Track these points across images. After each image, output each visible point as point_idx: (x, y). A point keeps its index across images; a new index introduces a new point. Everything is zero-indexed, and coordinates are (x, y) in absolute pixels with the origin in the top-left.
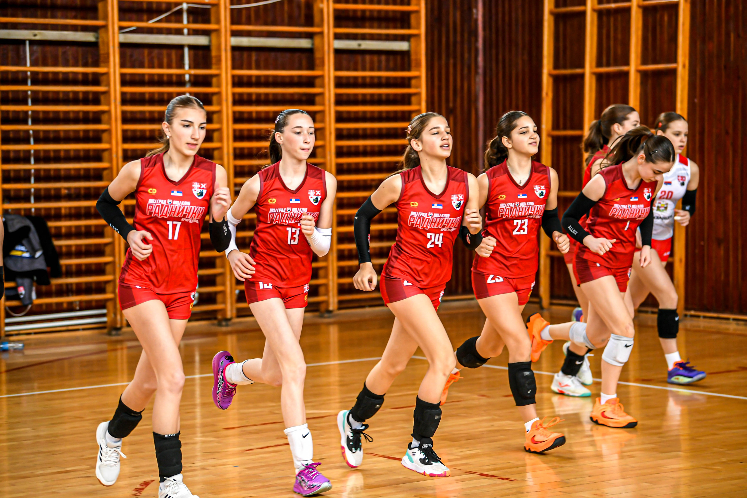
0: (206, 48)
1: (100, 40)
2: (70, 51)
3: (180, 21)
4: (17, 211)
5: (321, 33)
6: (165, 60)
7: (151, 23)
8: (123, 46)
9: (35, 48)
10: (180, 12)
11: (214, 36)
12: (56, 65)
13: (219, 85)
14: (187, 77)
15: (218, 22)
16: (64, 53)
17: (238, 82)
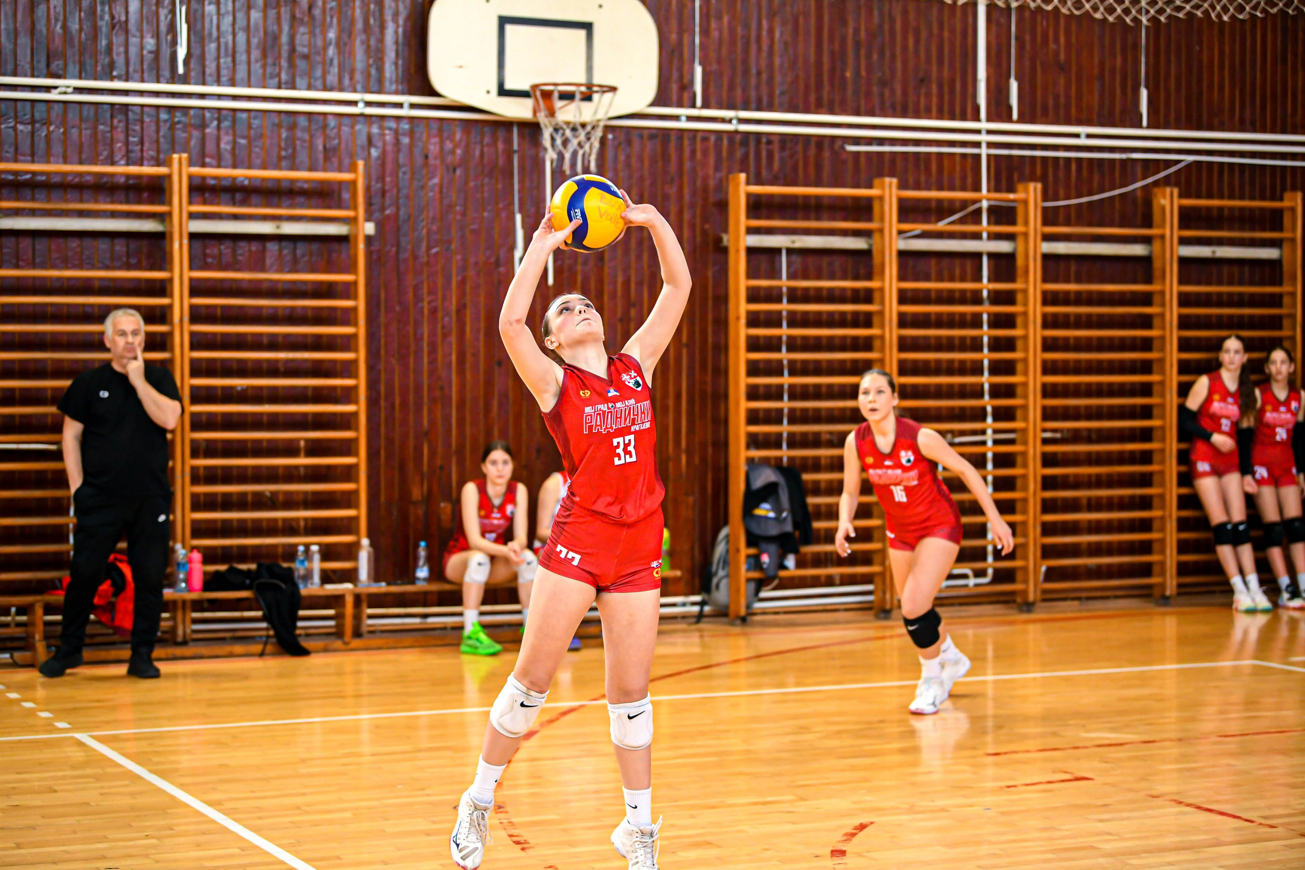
0: (1010, 257)
1: (874, 248)
2: (838, 261)
3: (978, 221)
4: (766, 461)
5: (1162, 237)
6: (958, 272)
7: (941, 226)
8: (902, 254)
9: (794, 258)
10: (979, 211)
11: (1020, 241)
12: (819, 277)
13: (1025, 303)
14: (985, 294)
15: (1026, 223)
16: (830, 264)
17: (1049, 299)
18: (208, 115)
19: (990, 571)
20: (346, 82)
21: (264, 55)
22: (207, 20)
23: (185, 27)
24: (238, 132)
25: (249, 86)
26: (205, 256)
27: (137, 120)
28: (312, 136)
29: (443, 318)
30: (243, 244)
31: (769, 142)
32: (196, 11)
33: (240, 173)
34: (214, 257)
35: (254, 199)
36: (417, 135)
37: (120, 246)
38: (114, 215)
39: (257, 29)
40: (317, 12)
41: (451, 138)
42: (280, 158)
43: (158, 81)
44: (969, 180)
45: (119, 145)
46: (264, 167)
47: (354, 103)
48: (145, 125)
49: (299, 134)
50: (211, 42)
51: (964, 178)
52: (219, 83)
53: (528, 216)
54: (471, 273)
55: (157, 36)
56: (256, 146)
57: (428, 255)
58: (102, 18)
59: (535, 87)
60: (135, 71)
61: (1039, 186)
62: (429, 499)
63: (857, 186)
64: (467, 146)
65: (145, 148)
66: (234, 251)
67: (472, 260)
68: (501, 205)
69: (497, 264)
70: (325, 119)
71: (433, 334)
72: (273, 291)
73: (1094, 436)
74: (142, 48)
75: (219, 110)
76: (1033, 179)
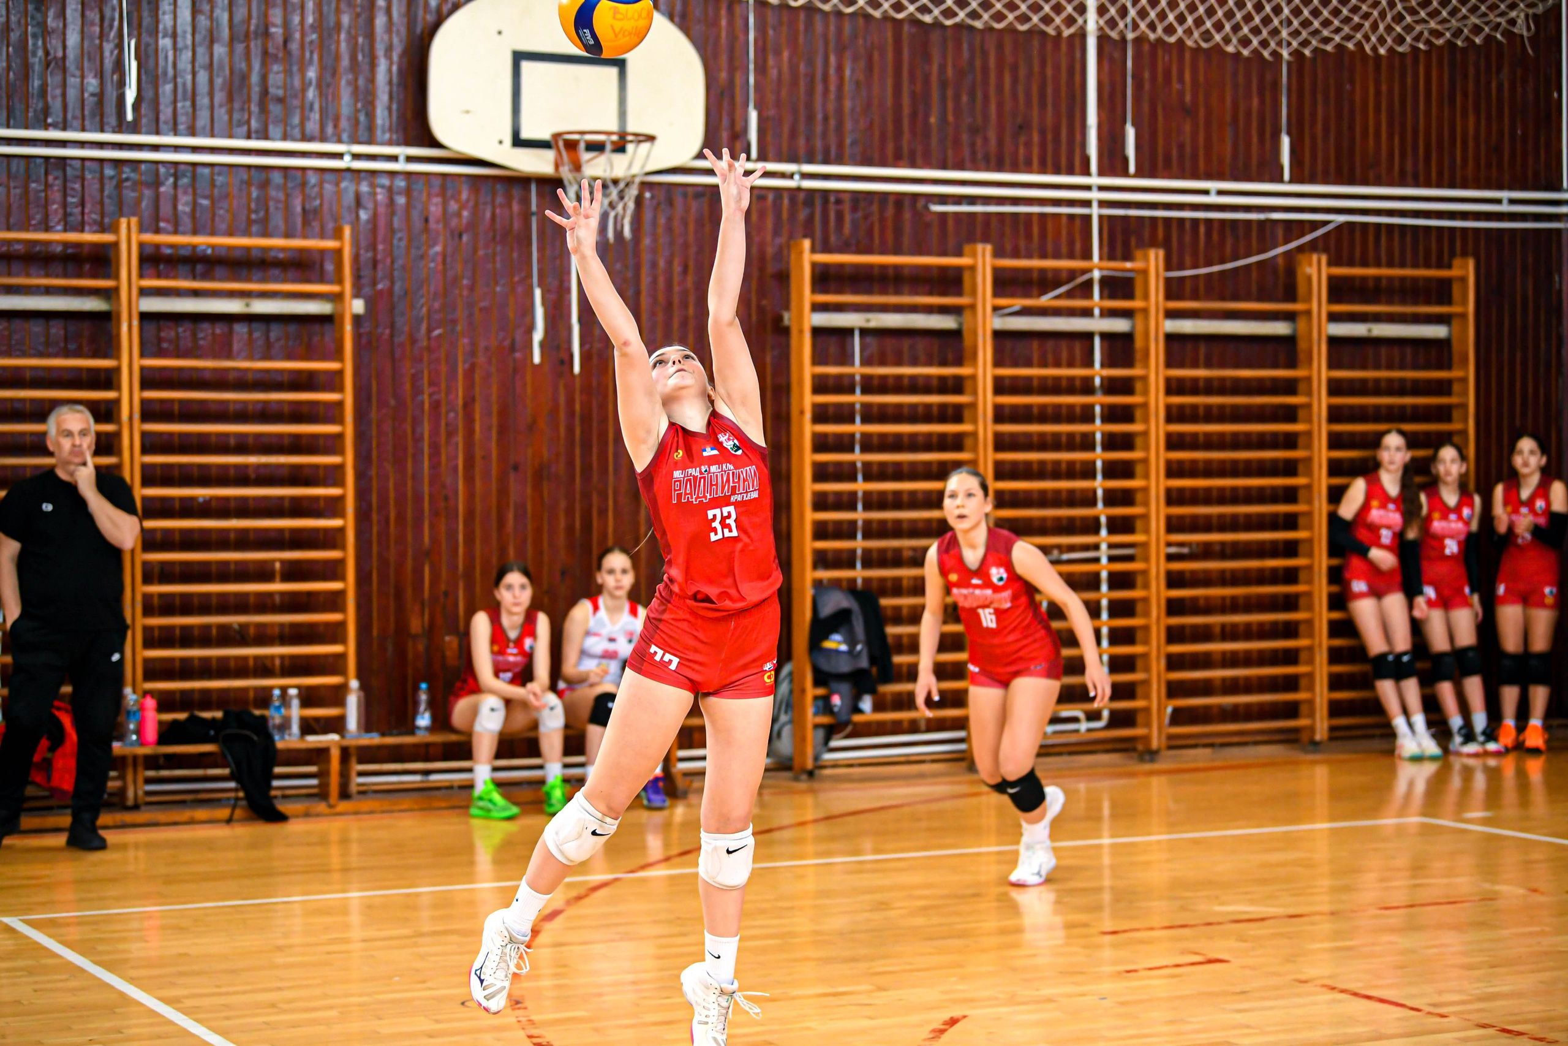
0: (1127, 338)
1: (965, 328)
2: (921, 344)
3: (1089, 295)
4: (836, 584)
5: (1308, 313)
6: (1064, 355)
7: (1045, 300)
8: (998, 335)
9: (869, 340)
10: (1089, 283)
11: (1139, 319)
12: (899, 363)
13: (1146, 392)
14: (1097, 381)
15: (1146, 297)
16: (912, 347)
17: (1174, 387)
18: (162, 170)
19: (1106, 714)
20: (330, 130)
21: (230, 98)
22: (161, 56)
23: (134, 64)
24: (198, 191)
25: (213, 135)
26: (160, 340)
27: (77, 177)
28: (288, 196)
29: (447, 412)
30: (206, 325)
31: (839, 202)
32: (148, 45)
33: (201, 240)
34: (170, 341)
35: (219, 271)
36: (415, 194)
37: (56, 329)
38: (48, 291)
39: (221, 67)
40: (294, 46)
41: (456, 197)
42: (250, 222)
43: (102, 130)
44: (1078, 246)
45: (55, 206)
46: (230, 233)
47: (339, 156)
48: (86, 183)
49: (273, 193)
50: (165, 83)
51: (1071, 243)
52: (176, 132)
53: (549, 291)
54: (481, 359)
55: (101, 75)
56: (221, 208)
57: (429, 338)
58: (34, 54)
59: (557, 136)
60: (74, 117)
61: (1161, 253)
62: (431, 631)
63: (943, 253)
64: (476, 205)
65: (87, 210)
66: (194, 335)
67: (482, 344)
68: (516, 279)
69: (512, 348)
70: (304, 176)
71: (435, 432)
72: (242, 382)
73: (1228, 551)
74: (82, 91)
75: (176, 164)
76: (1153, 244)
